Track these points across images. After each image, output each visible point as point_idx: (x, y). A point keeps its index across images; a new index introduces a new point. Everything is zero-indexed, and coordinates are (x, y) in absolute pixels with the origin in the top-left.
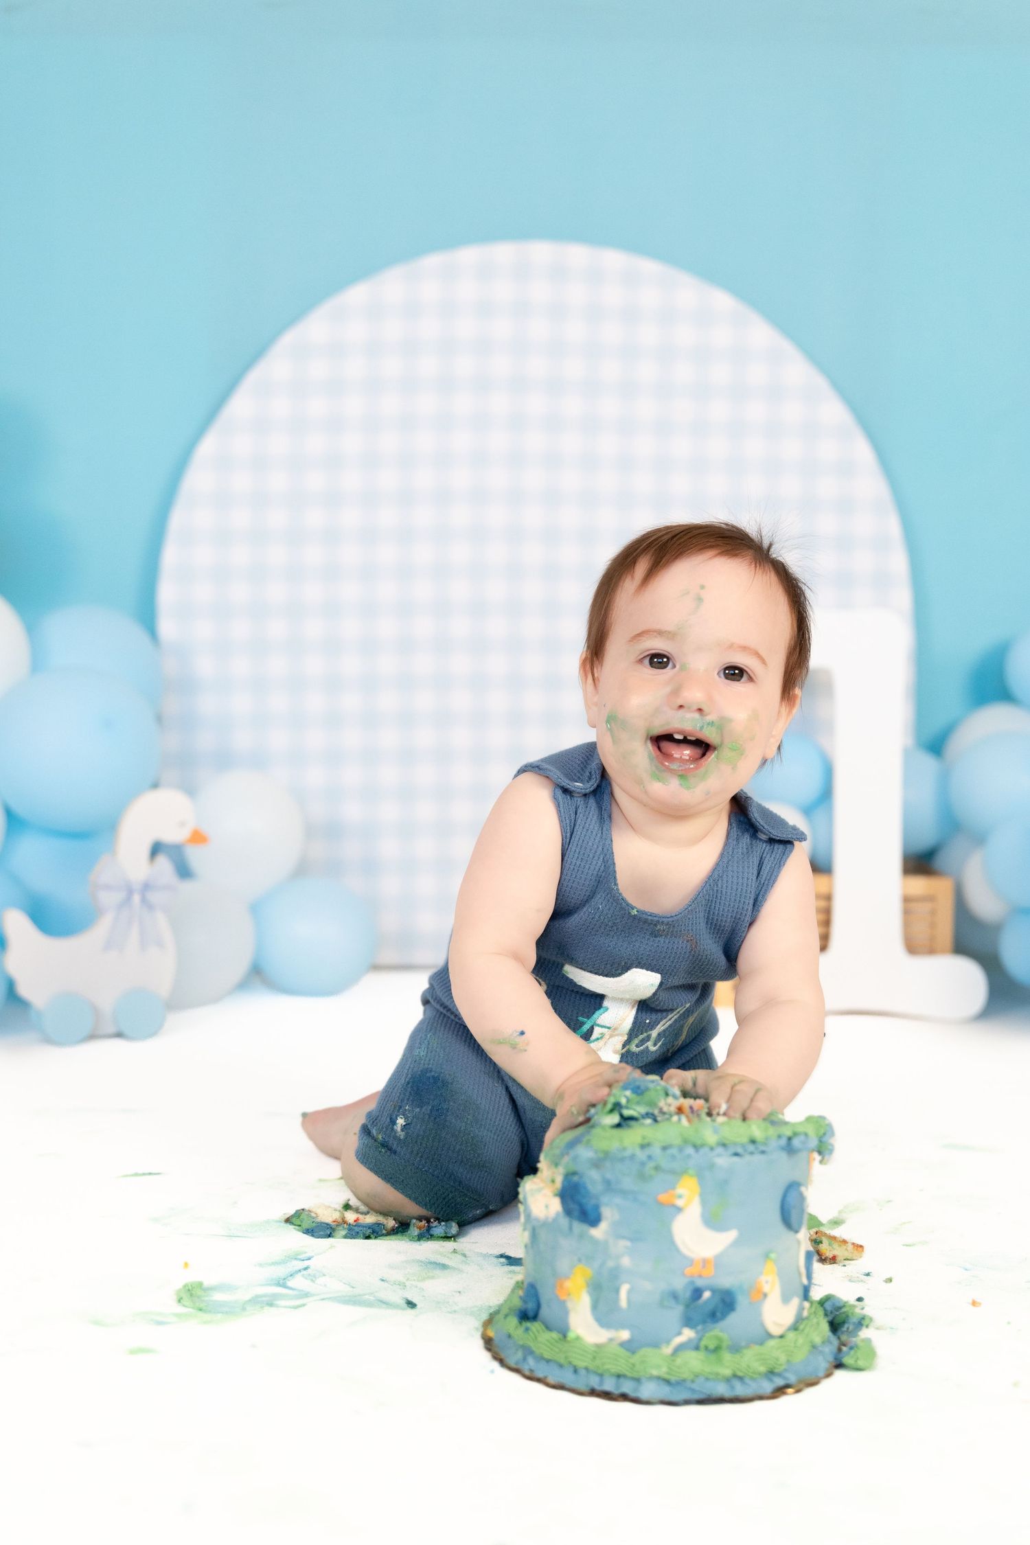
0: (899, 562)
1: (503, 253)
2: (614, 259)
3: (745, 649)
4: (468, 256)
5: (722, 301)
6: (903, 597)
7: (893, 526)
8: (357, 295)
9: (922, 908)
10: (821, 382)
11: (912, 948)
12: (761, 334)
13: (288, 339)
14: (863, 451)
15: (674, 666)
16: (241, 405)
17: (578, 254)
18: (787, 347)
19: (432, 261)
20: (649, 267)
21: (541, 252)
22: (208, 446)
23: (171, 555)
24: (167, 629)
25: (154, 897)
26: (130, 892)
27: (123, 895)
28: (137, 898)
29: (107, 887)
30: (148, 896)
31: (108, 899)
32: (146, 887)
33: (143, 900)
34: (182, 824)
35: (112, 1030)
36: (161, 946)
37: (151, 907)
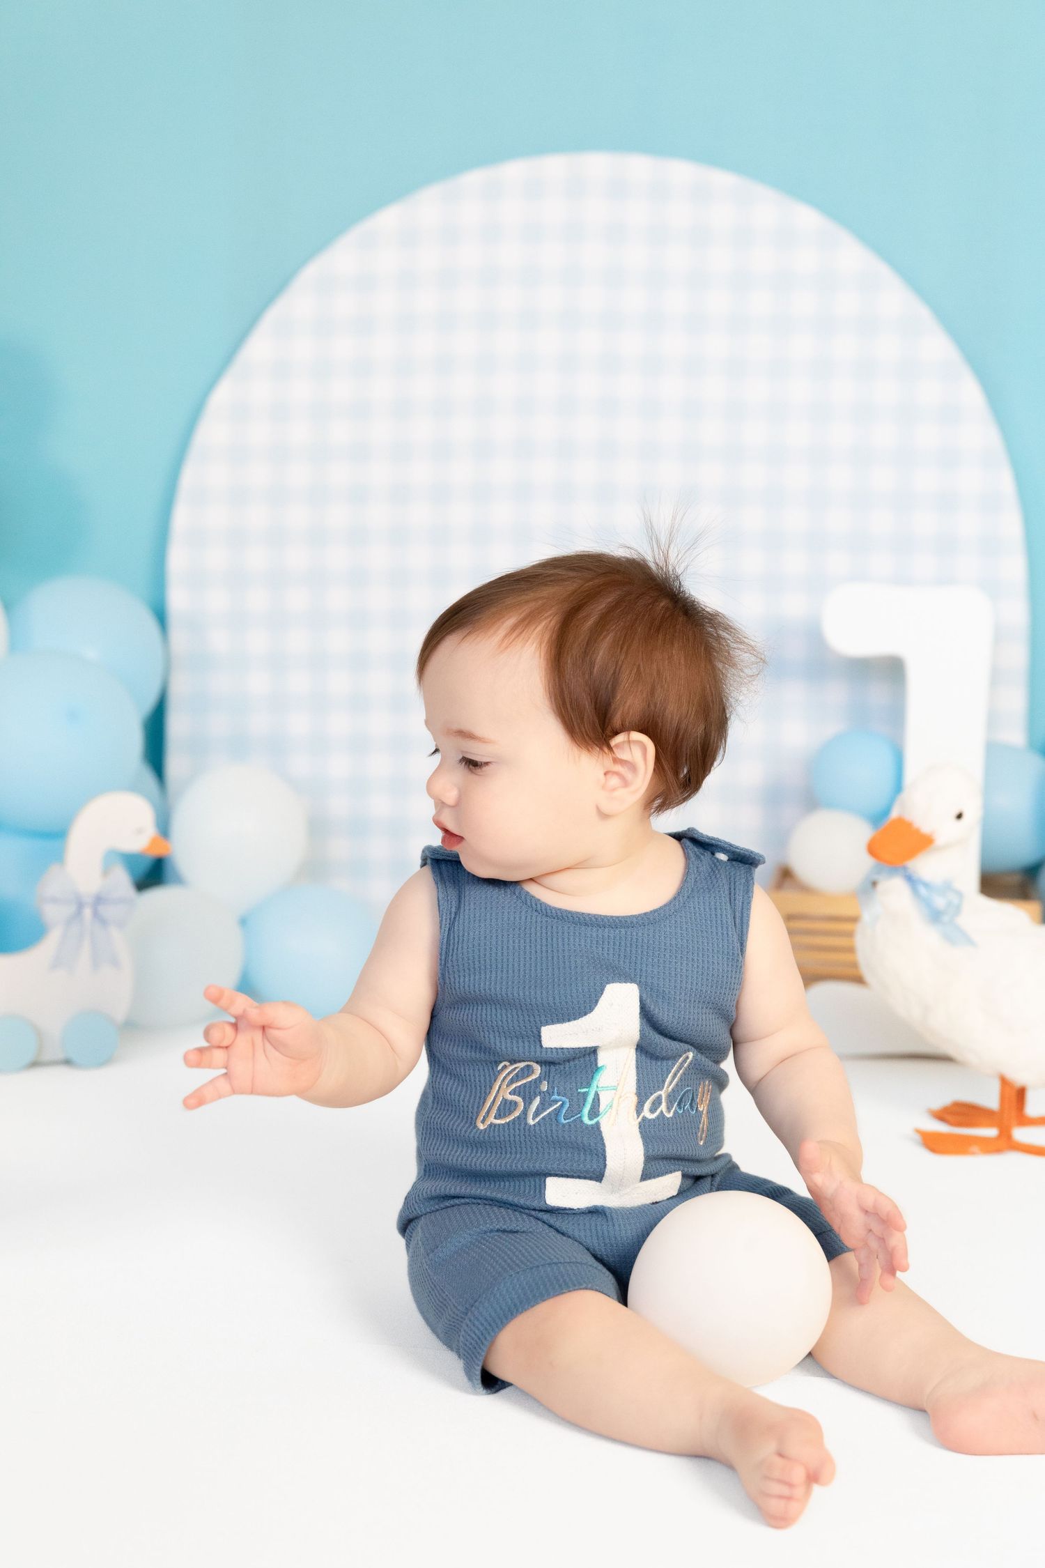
1: (555, 166)
2: (681, 172)
4: (514, 171)
5: (807, 218)
7: (1006, 482)
8: (388, 219)
10: (923, 312)
13: (312, 271)
14: (970, 393)
16: (259, 347)
17: (639, 167)
18: (883, 271)
19: (473, 179)
20: (722, 179)
21: (598, 164)
22: (223, 394)
23: (182, 517)
24: (177, 600)
25: (107, 911)
26: (80, 906)
27: (72, 909)
28: (88, 912)
29: (54, 900)
30: (102, 910)
31: (54, 913)
32: (99, 900)
33: (96, 914)
34: (140, 831)
35: (59, 1056)
36: (116, 965)
37: (104, 923)
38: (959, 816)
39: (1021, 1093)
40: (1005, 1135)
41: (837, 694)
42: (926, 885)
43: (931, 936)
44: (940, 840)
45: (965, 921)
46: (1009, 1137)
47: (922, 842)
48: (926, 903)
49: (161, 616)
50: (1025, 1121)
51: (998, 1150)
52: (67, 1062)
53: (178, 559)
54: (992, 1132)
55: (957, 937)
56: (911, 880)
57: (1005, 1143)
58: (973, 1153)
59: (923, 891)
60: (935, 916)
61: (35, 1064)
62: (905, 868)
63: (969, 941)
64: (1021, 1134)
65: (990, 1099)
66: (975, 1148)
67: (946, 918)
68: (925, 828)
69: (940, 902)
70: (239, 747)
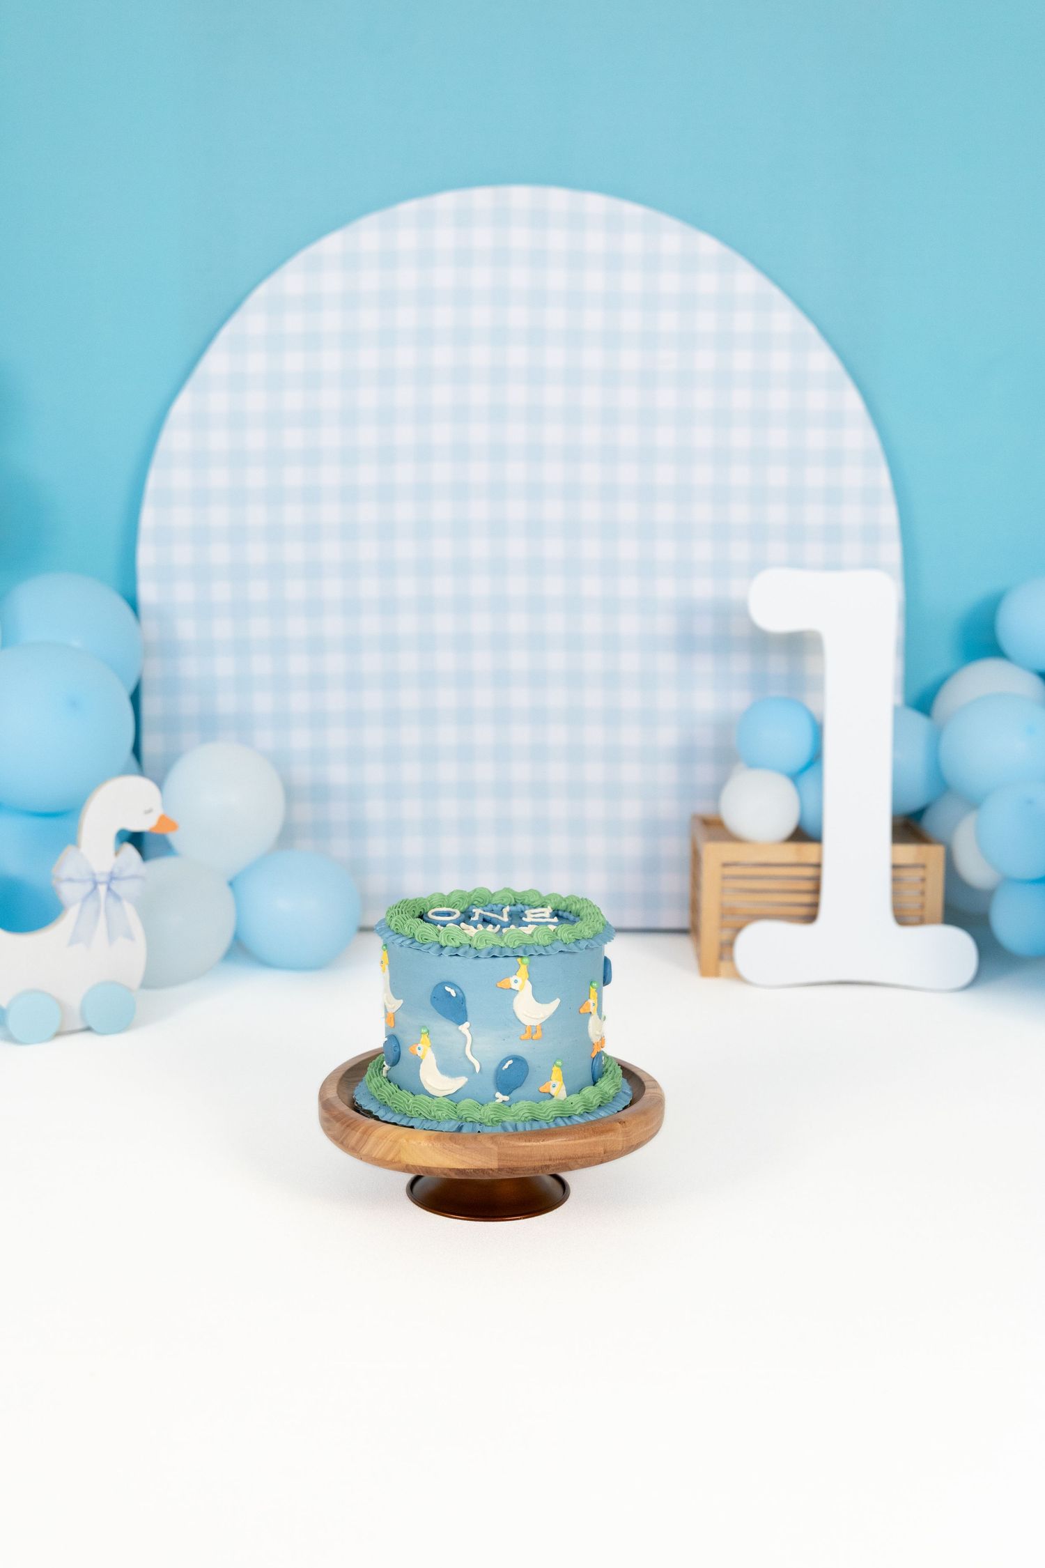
0: (889, 515)
1: (482, 197)
2: (596, 203)
4: (446, 201)
5: (708, 245)
6: (892, 551)
7: (883, 478)
8: (332, 244)
9: (912, 876)
10: (811, 329)
11: (901, 918)
12: (748, 280)
13: (262, 291)
14: (852, 401)
16: (216, 361)
17: (558, 198)
18: (775, 294)
19: (409, 208)
20: (634, 211)
21: (520, 196)
22: (183, 404)
23: (148, 518)
24: (147, 592)
25: (120, 887)
26: (96, 884)
27: (89, 886)
28: (102, 889)
29: (70, 880)
30: (114, 886)
31: (69, 892)
32: (112, 877)
33: (109, 889)
34: (149, 811)
35: (80, 1026)
36: (130, 936)
37: (117, 898)
41: (741, 664)
49: (134, 605)
52: (88, 1029)
53: (146, 555)
61: (59, 1034)
70: (209, 726)
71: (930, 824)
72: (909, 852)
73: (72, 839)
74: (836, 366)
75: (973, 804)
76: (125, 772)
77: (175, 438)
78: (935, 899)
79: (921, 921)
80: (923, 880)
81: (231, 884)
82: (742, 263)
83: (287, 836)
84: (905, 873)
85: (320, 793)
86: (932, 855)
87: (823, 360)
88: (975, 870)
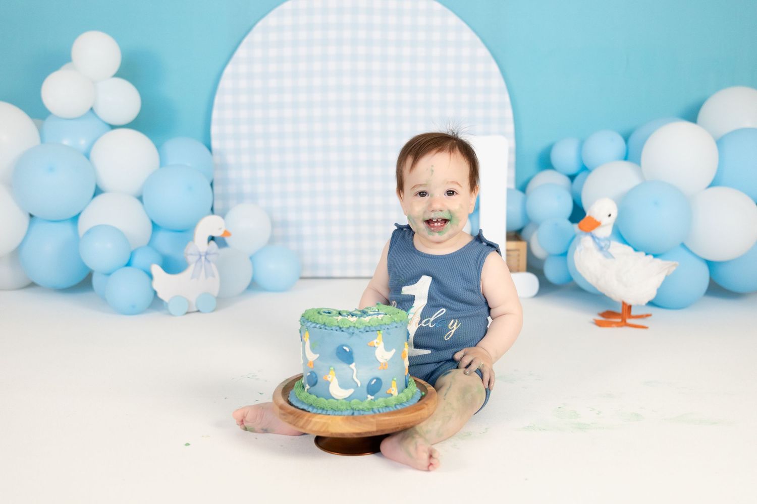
0: (509, 113)
3: (453, 182)
6: (510, 128)
7: (507, 99)
9: (514, 254)
10: (478, 39)
12: (453, 20)
13: (260, 24)
14: (494, 68)
15: (428, 195)
16: (241, 52)
18: (463, 25)
22: (229, 69)
23: (215, 114)
24: (215, 144)
25: (210, 258)
26: (201, 256)
27: (198, 257)
28: (203, 258)
29: (191, 254)
30: (208, 257)
31: (192, 259)
32: (207, 254)
33: (206, 258)
34: (220, 229)
35: (195, 309)
36: (214, 276)
37: (209, 261)
38: (610, 215)
39: (630, 307)
40: (624, 321)
42: (598, 239)
43: (599, 256)
44: (603, 223)
45: (611, 250)
46: (625, 322)
47: (597, 224)
48: (598, 244)
49: (210, 148)
50: (631, 317)
51: (621, 326)
52: (198, 311)
53: (214, 130)
54: (619, 320)
55: (608, 255)
56: (593, 237)
57: (624, 324)
58: (613, 327)
59: (597, 240)
60: (601, 249)
61: (187, 313)
62: (591, 233)
63: (613, 257)
64: (629, 321)
65: (619, 310)
66: (614, 325)
67: (605, 249)
68: (598, 220)
69: (603, 244)
70: (240, 197)
71: (524, 234)
72: (513, 245)
73: (192, 239)
74: (488, 54)
75: (537, 226)
76: (208, 215)
77: (226, 83)
78: (523, 263)
79: (518, 271)
80: (519, 255)
81: (251, 258)
82: (450, 12)
83: (272, 240)
84: (511, 253)
85: (285, 224)
86: (522, 245)
87: (483, 51)
88: (538, 252)
